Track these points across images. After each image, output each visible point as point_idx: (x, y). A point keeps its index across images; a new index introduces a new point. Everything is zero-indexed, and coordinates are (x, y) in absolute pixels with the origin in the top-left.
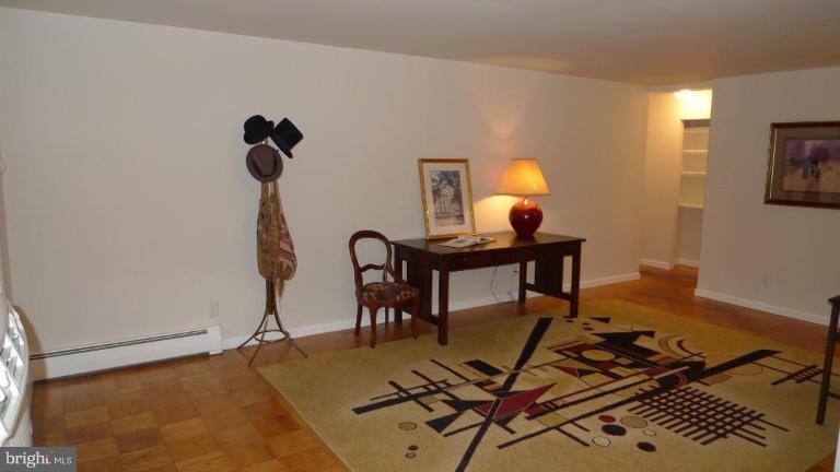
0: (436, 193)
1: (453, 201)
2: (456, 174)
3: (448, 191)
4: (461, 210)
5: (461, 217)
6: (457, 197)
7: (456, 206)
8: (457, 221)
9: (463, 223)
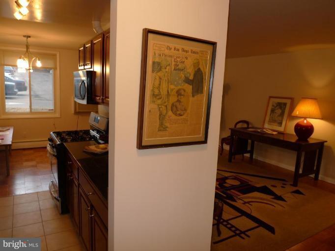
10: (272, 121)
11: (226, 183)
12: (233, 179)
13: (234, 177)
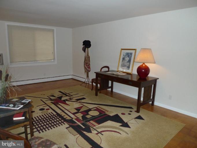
0: (124, 59)
1: (128, 62)
2: (131, 54)
3: (127, 59)
4: (129, 65)
5: (129, 67)
6: (129, 61)
7: (128, 64)
8: (127, 68)
9: (129, 69)
10: (123, 66)
11: (88, 114)
12: (95, 110)
13: (95, 109)
